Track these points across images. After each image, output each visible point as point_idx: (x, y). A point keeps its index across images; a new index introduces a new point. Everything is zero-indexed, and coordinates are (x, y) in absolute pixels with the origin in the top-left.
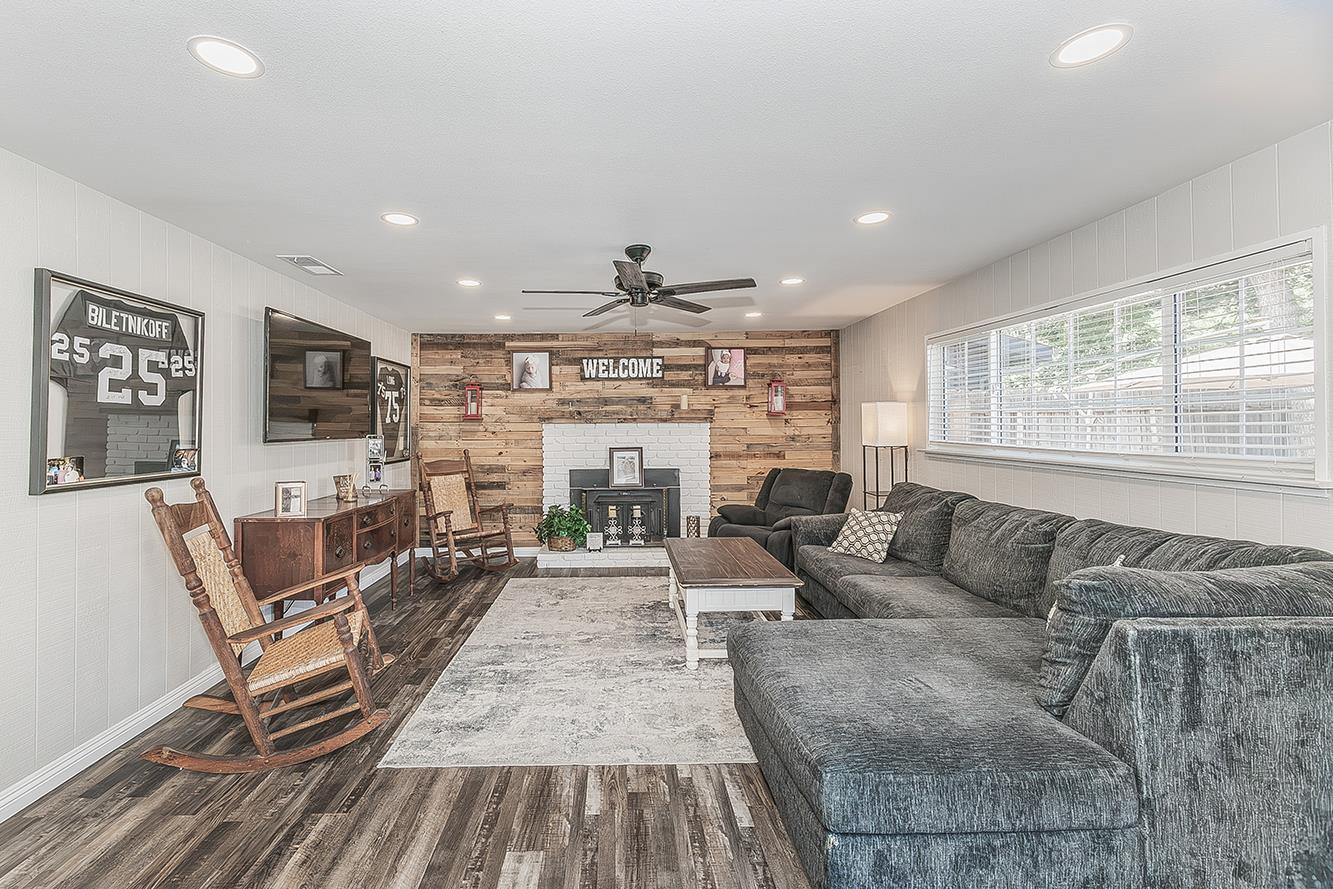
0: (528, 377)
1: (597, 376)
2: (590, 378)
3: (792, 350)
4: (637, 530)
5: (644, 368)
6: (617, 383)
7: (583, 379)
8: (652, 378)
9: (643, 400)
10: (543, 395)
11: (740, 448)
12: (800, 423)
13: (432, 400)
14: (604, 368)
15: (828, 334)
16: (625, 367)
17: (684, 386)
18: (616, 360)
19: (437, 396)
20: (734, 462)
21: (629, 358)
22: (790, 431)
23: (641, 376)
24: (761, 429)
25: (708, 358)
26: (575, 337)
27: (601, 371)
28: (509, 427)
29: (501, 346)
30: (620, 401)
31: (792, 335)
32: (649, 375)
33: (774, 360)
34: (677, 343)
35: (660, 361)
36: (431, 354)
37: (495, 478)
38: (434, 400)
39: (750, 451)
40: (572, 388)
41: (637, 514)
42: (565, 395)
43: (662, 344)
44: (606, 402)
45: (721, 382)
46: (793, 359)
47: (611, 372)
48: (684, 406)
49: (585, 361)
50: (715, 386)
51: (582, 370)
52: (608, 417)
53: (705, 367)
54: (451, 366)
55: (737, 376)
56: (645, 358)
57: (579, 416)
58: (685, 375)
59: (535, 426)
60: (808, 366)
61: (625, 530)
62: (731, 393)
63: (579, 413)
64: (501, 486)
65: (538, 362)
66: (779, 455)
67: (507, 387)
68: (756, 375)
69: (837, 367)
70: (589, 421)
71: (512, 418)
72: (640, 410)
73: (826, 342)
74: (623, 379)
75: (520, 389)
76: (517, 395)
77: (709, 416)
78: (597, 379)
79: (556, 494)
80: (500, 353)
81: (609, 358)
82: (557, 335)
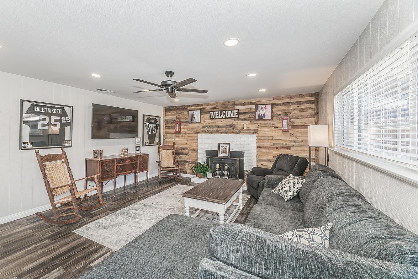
0: (194, 119)
1: (215, 117)
2: (213, 119)
3: (295, 103)
4: (226, 173)
5: (231, 114)
6: (223, 120)
7: (211, 119)
8: (234, 118)
9: (231, 126)
10: (198, 125)
11: (270, 145)
12: (298, 135)
13: (168, 127)
14: (217, 115)
15: (313, 95)
16: (224, 114)
17: (247, 120)
18: (221, 112)
19: (169, 126)
20: (267, 150)
21: (229, 110)
22: (294, 138)
23: (230, 117)
24: (279, 137)
25: (256, 109)
26: (208, 104)
27: (216, 116)
28: (189, 135)
29: (186, 109)
30: (223, 126)
31: (294, 97)
32: (233, 117)
33: (285, 108)
34: (244, 104)
35: (237, 111)
36: (168, 113)
37: (184, 151)
38: (169, 127)
39: (274, 147)
40: (208, 122)
41: (226, 167)
42: (205, 125)
43: (238, 105)
44: (218, 127)
45: (261, 118)
46: (294, 107)
47: (223, 116)
48: (245, 128)
49: (211, 113)
50: (259, 119)
51: (210, 116)
52: (217, 132)
53: (255, 113)
54: (173, 116)
55: (268, 115)
56: (231, 110)
57: (208, 132)
58: (247, 116)
59: (195, 135)
60: (302, 109)
61: (222, 173)
62: (266, 122)
63: (208, 130)
64: (186, 154)
65: (197, 113)
66: (288, 148)
67: (187, 122)
68: (277, 115)
69: (318, 110)
70: (211, 133)
71: (190, 132)
72: (230, 130)
73: (313, 98)
74: (224, 118)
75: (191, 123)
77: (255, 132)
78: (215, 118)
79: (202, 159)
80: (186, 112)
81: (219, 111)
82: (203, 104)
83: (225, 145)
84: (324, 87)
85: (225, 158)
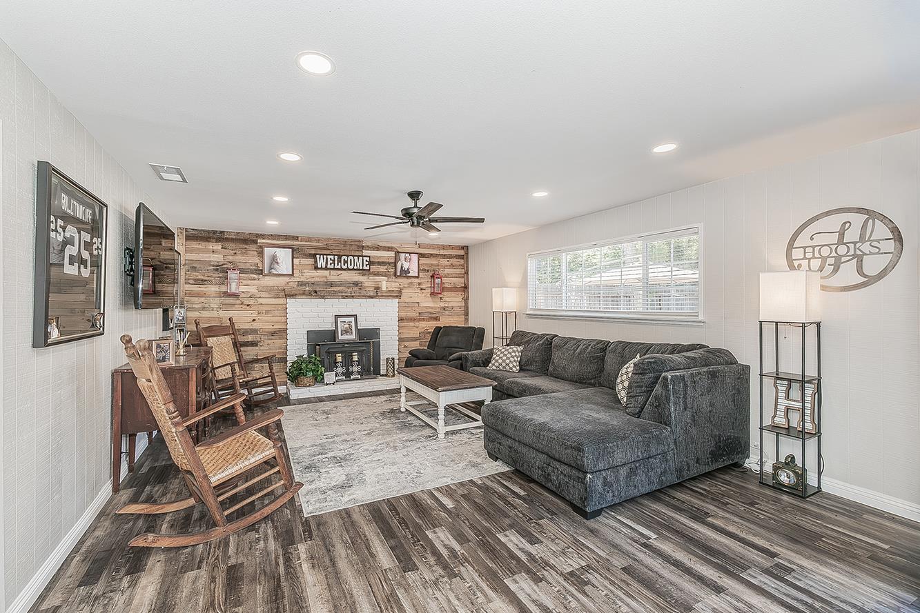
0: (276, 266)
1: (326, 267)
2: (321, 268)
3: (444, 256)
4: (355, 369)
5: (358, 263)
6: (340, 272)
7: (316, 268)
8: (363, 270)
9: (356, 284)
10: (287, 279)
11: (415, 315)
12: (447, 299)
13: (195, 280)
14: (332, 262)
15: (463, 248)
16: (346, 262)
17: (382, 276)
18: (340, 257)
19: (200, 277)
20: (411, 324)
21: (348, 256)
22: (443, 305)
23: (355, 268)
24: (428, 303)
25: (397, 259)
26: (309, 239)
27: (329, 264)
28: (260, 301)
29: (255, 242)
30: (341, 284)
31: (444, 247)
32: (361, 268)
33: (433, 261)
34: (378, 248)
35: (368, 259)
36: (194, 245)
37: (250, 338)
38: (198, 280)
39: (421, 317)
40: (308, 274)
41: (355, 358)
42: (302, 279)
43: (369, 248)
44: (332, 284)
45: (405, 273)
46: (444, 262)
47: (336, 264)
48: (384, 288)
49: (318, 256)
50: (401, 276)
51: (316, 262)
52: (334, 295)
53: (395, 264)
54: (214, 254)
56: (358, 256)
57: (315, 294)
58: (382, 269)
59: (281, 301)
60: (452, 266)
61: (348, 369)
62: (410, 281)
63: (315, 291)
64: (254, 344)
65: (284, 256)
66: (437, 319)
67: (261, 272)
68: (424, 270)
69: (467, 267)
70: (323, 297)
71: (263, 294)
72: (355, 291)
73: (462, 253)
74: (344, 270)
75: (270, 274)
76: (267, 278)
77: (399, 295)
78: (326, 269)
79: (297, 347)
80: (252, 247)
81: (334, 255)
82: (298, 237)
83: (347, 319)
84: (486, 244)
85: (350, 343)
